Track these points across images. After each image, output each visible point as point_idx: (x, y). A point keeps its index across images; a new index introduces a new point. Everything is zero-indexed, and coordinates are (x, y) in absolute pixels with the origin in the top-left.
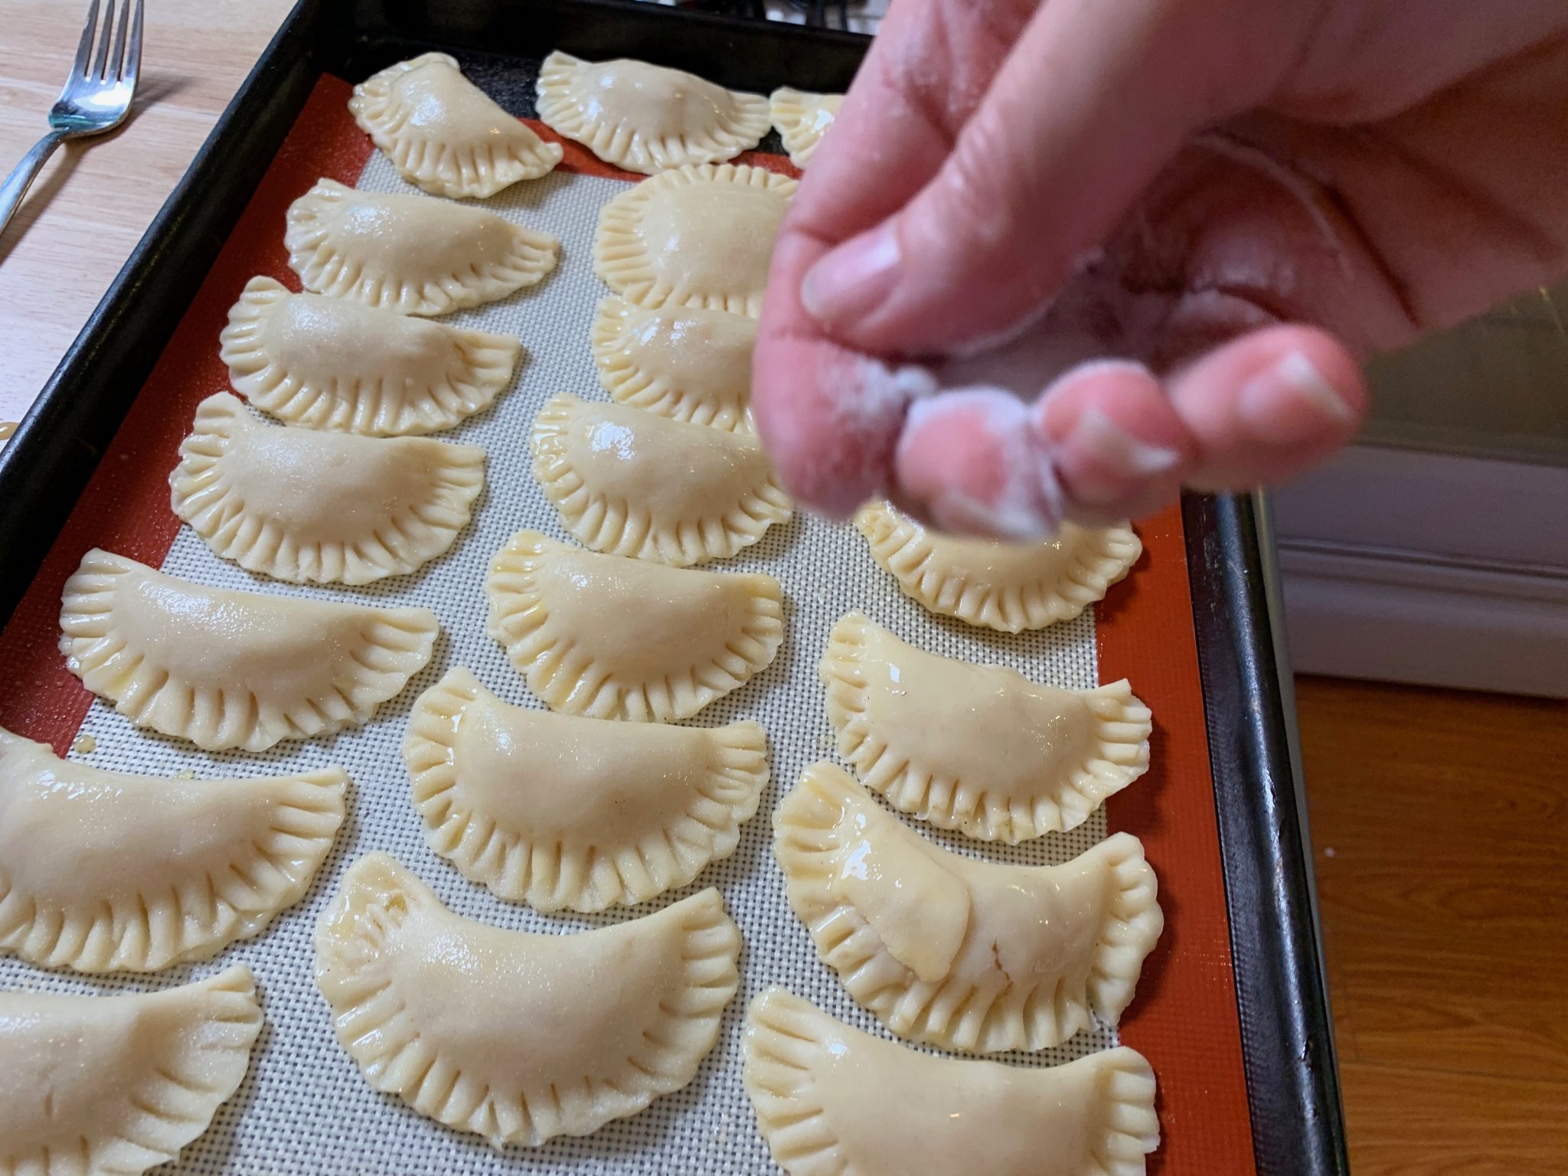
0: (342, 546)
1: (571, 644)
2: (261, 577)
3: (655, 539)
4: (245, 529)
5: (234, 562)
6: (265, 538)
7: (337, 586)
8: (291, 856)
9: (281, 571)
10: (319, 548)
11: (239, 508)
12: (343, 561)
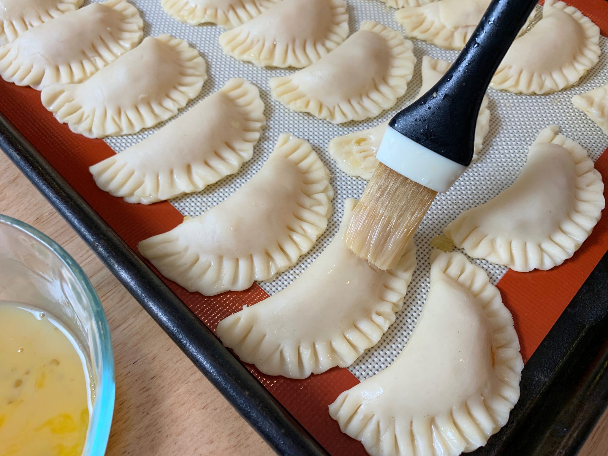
0: (175, 88)
1: (294, 41)
2: (160, 125)
3: (261, 5)
4: (132, 115)
5: (143, 130)
6: (144, 110)
7: (191, 103)
8: (310, 166)
9: (165, 116)
10: (168, 96)
11: (119, 112)
12: (182, 92)
